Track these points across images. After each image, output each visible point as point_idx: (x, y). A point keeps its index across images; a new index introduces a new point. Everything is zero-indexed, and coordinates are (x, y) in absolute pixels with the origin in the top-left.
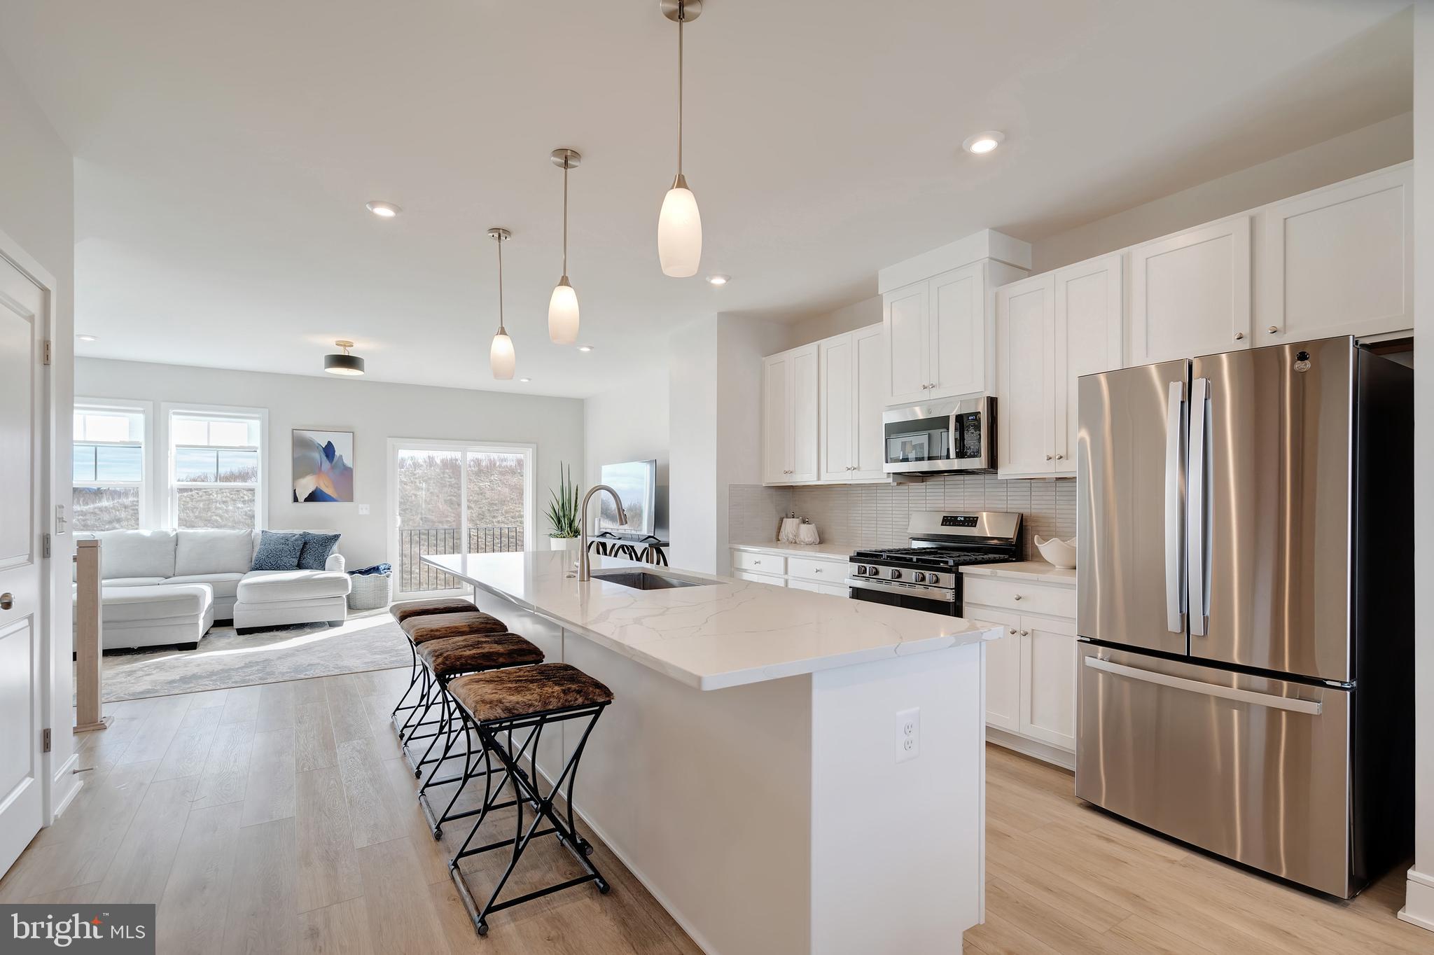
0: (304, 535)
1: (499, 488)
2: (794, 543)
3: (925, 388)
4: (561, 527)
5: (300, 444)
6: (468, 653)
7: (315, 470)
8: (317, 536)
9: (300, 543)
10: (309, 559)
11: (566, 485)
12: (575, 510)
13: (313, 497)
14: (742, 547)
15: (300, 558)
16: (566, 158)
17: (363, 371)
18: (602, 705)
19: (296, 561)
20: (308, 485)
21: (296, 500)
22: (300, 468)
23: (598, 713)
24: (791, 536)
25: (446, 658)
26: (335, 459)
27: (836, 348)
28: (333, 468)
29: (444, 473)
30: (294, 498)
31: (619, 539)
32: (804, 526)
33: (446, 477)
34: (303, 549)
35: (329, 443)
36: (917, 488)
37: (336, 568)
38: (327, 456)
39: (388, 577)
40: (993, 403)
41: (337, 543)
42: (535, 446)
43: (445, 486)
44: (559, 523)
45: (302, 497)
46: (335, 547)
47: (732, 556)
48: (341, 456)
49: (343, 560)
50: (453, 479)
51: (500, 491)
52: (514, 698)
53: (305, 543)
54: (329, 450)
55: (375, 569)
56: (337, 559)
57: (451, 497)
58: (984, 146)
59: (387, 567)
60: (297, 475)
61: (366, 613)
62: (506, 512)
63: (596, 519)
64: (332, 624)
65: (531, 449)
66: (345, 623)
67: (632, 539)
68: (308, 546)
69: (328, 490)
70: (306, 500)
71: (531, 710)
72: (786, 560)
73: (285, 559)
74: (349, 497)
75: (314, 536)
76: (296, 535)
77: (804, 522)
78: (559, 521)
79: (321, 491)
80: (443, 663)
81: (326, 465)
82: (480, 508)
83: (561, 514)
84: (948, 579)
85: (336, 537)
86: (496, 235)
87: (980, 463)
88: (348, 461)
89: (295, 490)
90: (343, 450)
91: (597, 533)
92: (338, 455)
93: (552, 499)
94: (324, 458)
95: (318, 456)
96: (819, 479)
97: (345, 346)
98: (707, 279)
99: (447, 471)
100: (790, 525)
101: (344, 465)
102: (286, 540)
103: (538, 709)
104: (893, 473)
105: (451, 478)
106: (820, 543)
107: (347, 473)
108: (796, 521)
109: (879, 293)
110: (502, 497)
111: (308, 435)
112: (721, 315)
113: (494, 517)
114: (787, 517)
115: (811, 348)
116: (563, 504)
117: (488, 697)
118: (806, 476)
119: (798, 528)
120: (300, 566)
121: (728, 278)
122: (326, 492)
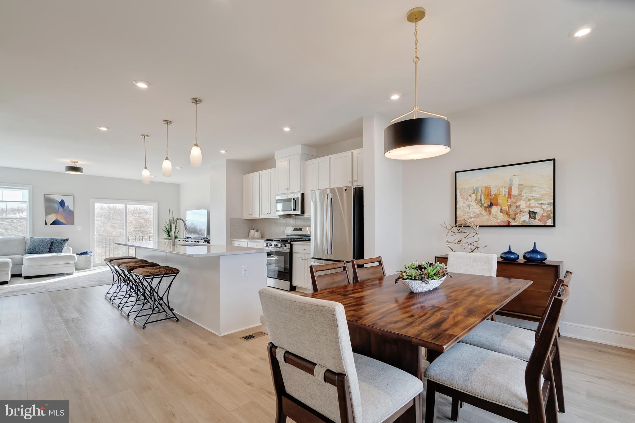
0: (51, 239)
1: (139, 220)
2: (253, 238)
3: (286, 189)
4: (170, 235)
5: (48, 201)
6: (137, 265)
7: (56, 212)
8: (58, 239)
9: (50, 242)
10: (54, 248)
11: (172, 218)
12: (176, 228)
13: (54, 223)
14: (234, 239)
15: (50, 248)
16: (167, 122)
17: (83, 173)
18: (177, 273)
19: (48, 250)
20: (52, 218)
21: (46, 224)
22: (48, 212)
23: (175, 276)
24: (252, 236)
25: (131, 267)
26: (65, 207)
27: (264, 174)
28: (64, 211)
29: (109, 213)
30: (45, 224)
31: (193, 239)
32: (256, 233)
33: (111, 215)
34: (51, 245)
35: (62, 200)
36: (288, 219)
37: (68, 251)
38: (61, 206)
39: (91, 256)
40: (303, 195)
41: (68, 242)
42: (158, 202)
43: (110, 219)
44: (169, 234)
45: (49, 223)
46: (66, 244)
47: (231, 243)
48: (68, 206)
49: (71, 249)
50: (115, 216)
51: (140, 221)
52: (152, 271)
53: (52, 242)
54: (62, 203)
55: (86, 253)
56: (68, 249)
57: (113, 225)
58: (287, 129)
59: (90, 252)
60: (47, 213)
61: (82, 271)
62: (143, 231)
63: (184, 232)
64: (68, 274)
65: (156, 204)
66: (74, 274)
67: (199, 239)
68: (53, 244)
69: (62, 220)
70: (51, 224)
71: (157, 274)
72: (248, 243)
73: (43, 249)
74: (72, 223)
75: (56, 239)
76: (48, 239)
77: (257, 231)
78: (169, 233)
79: (58, 220)
80: (130, 268)
81: (61, 209)
82: (130, 229)
83: (169, 230)
84: (288, 246)
85: (67, 240)
86: (144, 137)
87: (299, 212)
88: (71, 208)
89: (45, 220)
90: (69, 203)
91: (184, 238)
92: (66, 205)
93: (165, 224)
94: (60, 207)
95: (57, 206)
96: (259, 216)
97: (74, 163)
98: (220, 151)
99: (111, 212)
100: (252, 232)
101: (69, 210)
102: (43, 241)
103: (159, 273)
104: (280, 215)
105: (113, 215)
106: (262, 238)
107: (71, 214)
108: (254, 231)
109: (275, 159)
110: (141, 224)
111: (52, 197)
112: (227, 160)
113: (137, 234)
114: (252, 229)
115: (257, 174)
116: (170, 226)
117: (145, 271)
118: (256, 216)
119: (254, 233)
120: (50, 252)
121: (226, 151)
122: (60, 221)
